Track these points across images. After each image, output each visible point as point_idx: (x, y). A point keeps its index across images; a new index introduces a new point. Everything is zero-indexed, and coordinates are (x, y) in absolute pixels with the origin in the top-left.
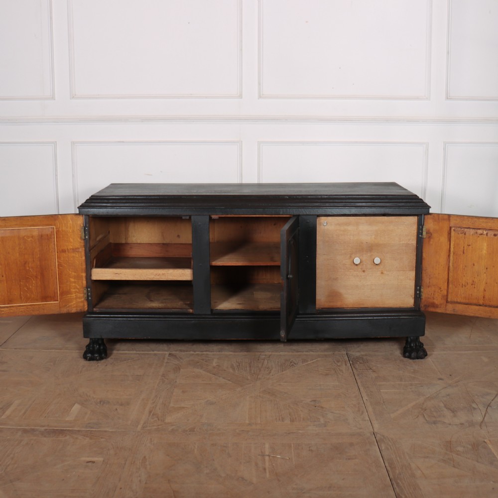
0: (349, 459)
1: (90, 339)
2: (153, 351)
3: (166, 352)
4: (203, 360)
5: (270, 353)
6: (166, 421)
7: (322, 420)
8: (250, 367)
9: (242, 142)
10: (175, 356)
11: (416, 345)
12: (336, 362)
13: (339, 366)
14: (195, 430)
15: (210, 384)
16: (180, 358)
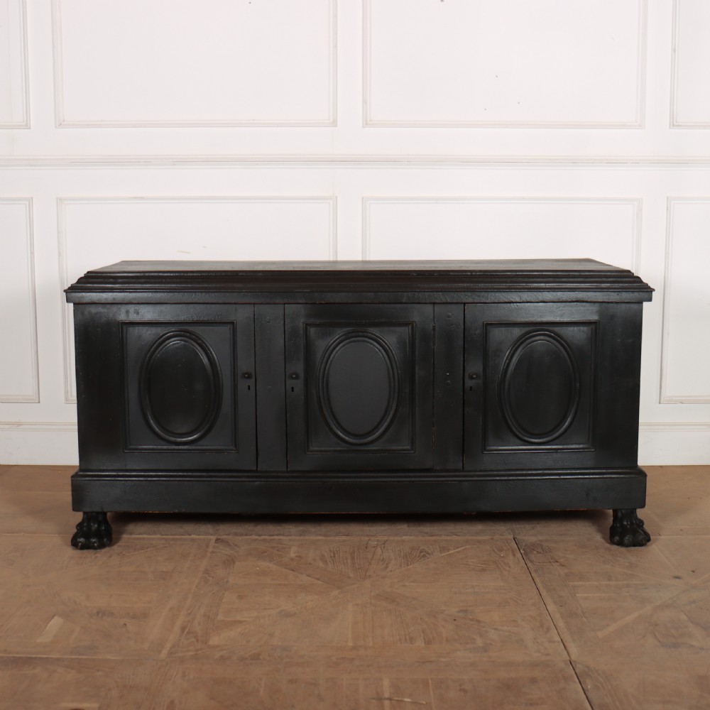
0: (531, 705)
1: (84, 513)
2: (190, 535)
3: (212, 537)
4: (273, 548)
5: (386, 538)
6: (211, 643)
7: (480, 642)
8: (353, 558)
9: (336, 197)
10: (227, 542)
11: (632, 524)
12: (496, 550)
13: (503, 557)
14: (261, 657)
15: (285, 585)
16: (236, 545)
